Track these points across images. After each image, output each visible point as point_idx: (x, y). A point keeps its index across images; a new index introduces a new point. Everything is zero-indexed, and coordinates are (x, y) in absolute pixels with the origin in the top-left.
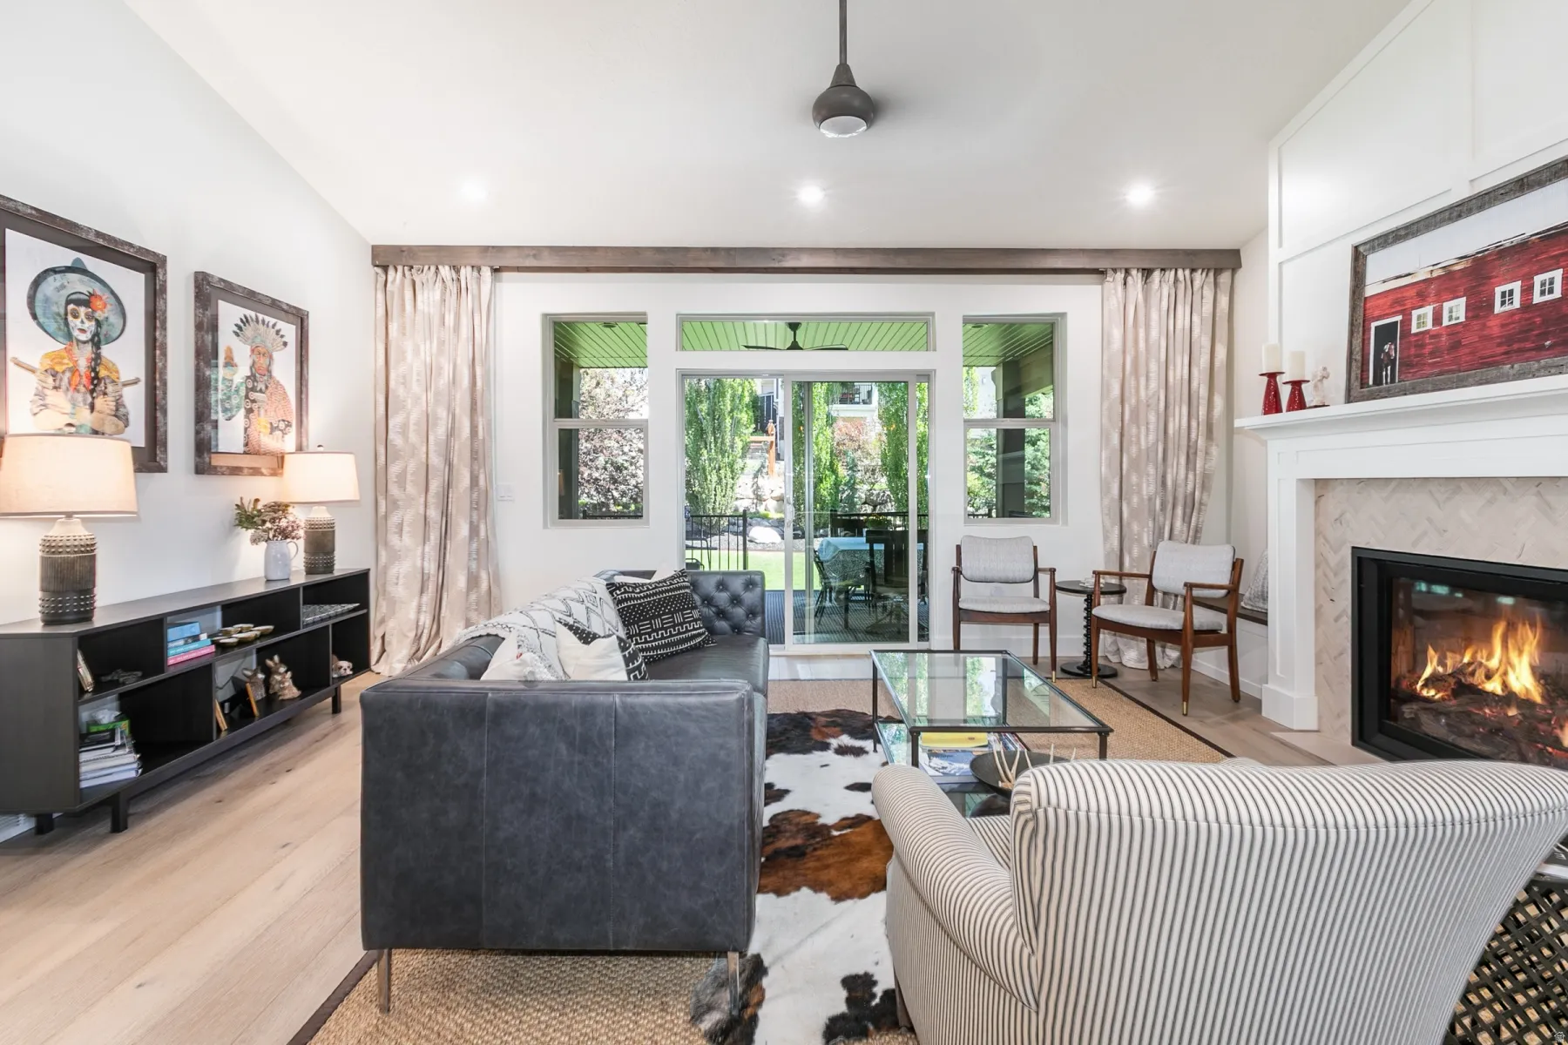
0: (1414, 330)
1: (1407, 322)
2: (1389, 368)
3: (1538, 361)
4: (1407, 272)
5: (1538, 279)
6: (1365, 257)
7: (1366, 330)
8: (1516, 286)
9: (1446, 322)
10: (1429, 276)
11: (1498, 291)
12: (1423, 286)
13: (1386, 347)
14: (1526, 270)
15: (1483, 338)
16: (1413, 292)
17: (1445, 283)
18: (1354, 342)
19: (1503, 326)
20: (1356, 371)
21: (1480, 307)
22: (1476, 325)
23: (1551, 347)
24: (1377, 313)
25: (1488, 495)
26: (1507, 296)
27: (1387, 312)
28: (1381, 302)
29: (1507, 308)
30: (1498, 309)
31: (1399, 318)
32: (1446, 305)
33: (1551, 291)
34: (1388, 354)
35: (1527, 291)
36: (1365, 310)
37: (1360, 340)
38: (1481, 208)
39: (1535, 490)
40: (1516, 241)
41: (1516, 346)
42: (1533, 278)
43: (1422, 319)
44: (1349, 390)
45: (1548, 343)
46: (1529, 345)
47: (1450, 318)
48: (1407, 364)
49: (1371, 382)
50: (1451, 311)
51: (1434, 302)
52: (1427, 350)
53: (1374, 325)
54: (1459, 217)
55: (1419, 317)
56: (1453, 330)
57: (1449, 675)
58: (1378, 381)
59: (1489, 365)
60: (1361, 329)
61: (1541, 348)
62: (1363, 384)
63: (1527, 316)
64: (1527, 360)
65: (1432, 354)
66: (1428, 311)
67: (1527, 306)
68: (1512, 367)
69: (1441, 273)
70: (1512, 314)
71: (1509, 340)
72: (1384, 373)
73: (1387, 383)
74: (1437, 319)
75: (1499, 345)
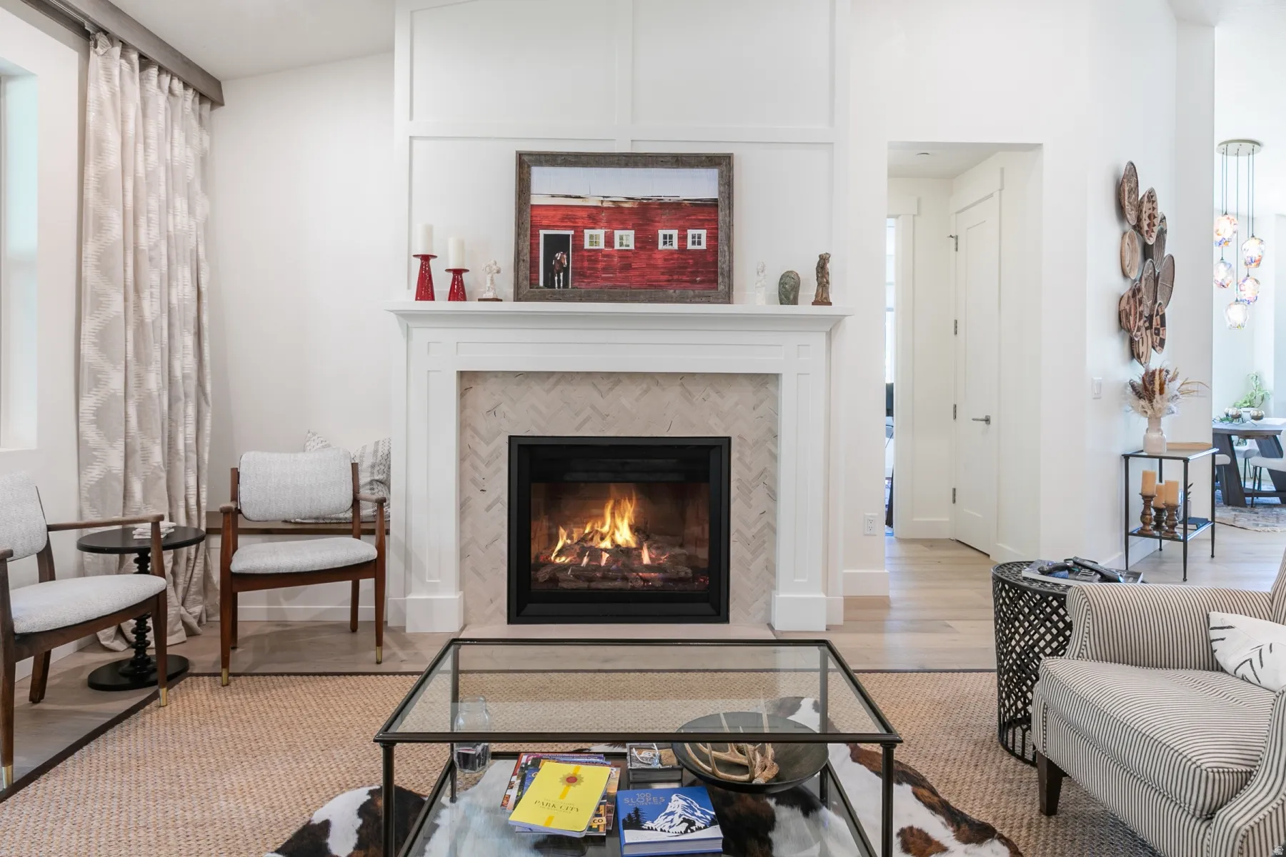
0: (587, 246)
1: (579, 237)
2: (561, 274)
3: (694, 290)
4: (578, 195)
5: (690, 232)
6: (529, 167)
7: (534, 236)
8: (675, 233)
9: (617, 246)
10: (600, 205)
11: (661, 233)
12: (594, 211)
13: (558, 256)
14: (681, 223)
15: (649, 266)
16: (584, 214)
17: (615, 214)
18: (521, 244)
19: (666, 260)
20: (525, 271)
21: (646, 242)
22: (644, 255)
23: (701, 282)
24: (545, 222)
25: (644, 386)
26: (667, 238)
27: (558, 224)
28: (551, 213)
29: (668, 247)
30: (661, 246)
31: (571, 233)
32: (617, 233)
33: (699, 243)
34: (560, 262)
35: (683, 238)
36: (531, 217)
37: (528, 243)
38: (645, 165)
39: (679, 382)
40: (673, 199)
41: (675, 277)
42: (686, 231)
43: (594, 238)
44: (517, 286)
45: (698, 279)
46: (685, 278)
47: (621, 244)
48: (580, 274)
49: (541, 284)
50: (621, 238)
51: (605, 227)
52: (600, 266)
53: (542, 233)
54: (626, 165)
55: (591, 237)
56: (624, 254)
57: (576, 544)
58: (549, 283)
59: (655, 287)
60: (529, 232)
61: (694, 282)
62: (533, 282)
63: (683, 257)
64: (685, 288)
65: (605, 270)
66: (600, 233)
67: (683, 249)
68: (675, 292)
69: (610, 205)
70: (672, 252)
71: (671, 272)
72: (556, 278)
73: (559, 287)
74: (609, 241)
75: (663, 274)
